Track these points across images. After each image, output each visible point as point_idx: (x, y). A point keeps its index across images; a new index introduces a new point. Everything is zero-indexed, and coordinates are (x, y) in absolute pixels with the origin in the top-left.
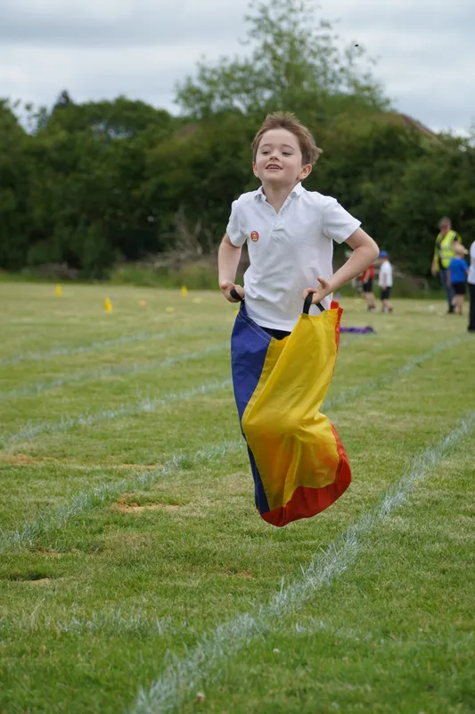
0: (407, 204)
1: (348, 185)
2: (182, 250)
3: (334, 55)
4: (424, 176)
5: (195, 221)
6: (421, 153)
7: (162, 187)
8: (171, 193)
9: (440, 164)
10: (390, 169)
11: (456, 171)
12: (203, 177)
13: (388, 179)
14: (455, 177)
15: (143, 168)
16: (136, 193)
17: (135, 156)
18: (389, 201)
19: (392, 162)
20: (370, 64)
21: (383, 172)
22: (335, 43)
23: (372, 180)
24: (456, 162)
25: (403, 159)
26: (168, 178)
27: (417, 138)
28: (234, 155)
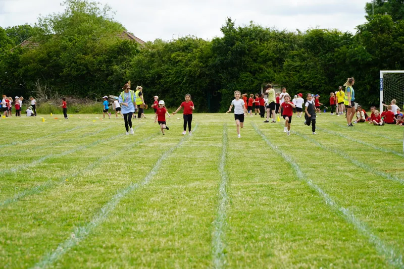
0: (133, 74)
1: (107, 67)
2: (40, 98)
3: (98, 11)
4: (139, 61)
5: (44, 85)
6: (138, 52)
7: (27, 71)
8: (31, 73)
9: (146, 56)
10: (125, 59)
11: (153, 59)
12: (45, 66)
13: (124, 63)
14: (153, 61)
15: (18, 63)
16: (16, 74)
17: (13, 57)
18: (125, 73)
19: (125, 56)
20: (114, 14)
21: (122, 60)
22: (98, 6)
23: (117, 65)
24: (153, 55)
25: (130, 55)
26: (30, 67)
27: (136, 45)
28: (58, 56)
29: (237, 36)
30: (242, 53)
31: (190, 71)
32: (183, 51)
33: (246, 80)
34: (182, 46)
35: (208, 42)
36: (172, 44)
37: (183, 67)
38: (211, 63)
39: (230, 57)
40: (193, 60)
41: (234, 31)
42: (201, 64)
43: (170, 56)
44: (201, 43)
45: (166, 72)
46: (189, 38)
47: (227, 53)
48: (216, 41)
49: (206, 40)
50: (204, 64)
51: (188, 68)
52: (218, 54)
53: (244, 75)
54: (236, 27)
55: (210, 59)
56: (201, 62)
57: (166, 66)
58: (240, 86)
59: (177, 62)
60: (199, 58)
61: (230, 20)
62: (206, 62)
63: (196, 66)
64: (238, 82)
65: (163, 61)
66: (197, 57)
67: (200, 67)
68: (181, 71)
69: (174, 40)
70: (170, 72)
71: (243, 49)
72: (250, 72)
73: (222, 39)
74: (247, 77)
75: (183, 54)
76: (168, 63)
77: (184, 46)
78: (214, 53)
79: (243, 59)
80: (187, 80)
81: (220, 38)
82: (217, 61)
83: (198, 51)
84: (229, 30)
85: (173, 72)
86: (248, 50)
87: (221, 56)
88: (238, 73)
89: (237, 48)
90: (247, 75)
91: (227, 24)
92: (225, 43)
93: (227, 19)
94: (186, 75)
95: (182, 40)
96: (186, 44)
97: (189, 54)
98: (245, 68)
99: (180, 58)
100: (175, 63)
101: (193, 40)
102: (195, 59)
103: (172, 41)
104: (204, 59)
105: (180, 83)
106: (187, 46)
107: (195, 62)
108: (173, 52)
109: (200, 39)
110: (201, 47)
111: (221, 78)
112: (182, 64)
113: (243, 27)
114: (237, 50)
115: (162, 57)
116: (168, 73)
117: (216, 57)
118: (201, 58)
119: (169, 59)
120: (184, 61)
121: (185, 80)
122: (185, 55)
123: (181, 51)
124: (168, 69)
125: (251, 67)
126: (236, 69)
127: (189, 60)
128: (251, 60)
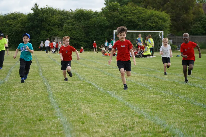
29: (40, 12)
30: (42, 21)
31: (16, 29)
32: (13, 19)
33: (44, 35)
34: (12, 17)
35: (26, 15)
36: (8, 16)
37: (13, 28)
38: (26, 25)
39: (36, 23)
40: (18, 24)
41: (39, 10)
42: (22, 26)
43: (6, 22)
44: (22, 15)
45: (4, 30)
46: (16, 13)
47: (35, 21)
48: (30, 15)
49: (24, 14)
50: (23, 26)
51: (15, 28)
52: (30, 21)
53: (43, 32)
54: (39, 8)
55: (26, 23)
56: (22, 25)
57: (4, 27)
58: (41, 38)
59: (10, 25)
60: (21, 23)
61: (36, 4)
62: (24, 25)
63: (19, 27)
64: (40, 36)
65: (3, 24)
66: (20, 22)
67: (21, 28)
68: (12, 29)
69: (9, 14)
70: (6, 30)
71: (43, 19)
72: (46, 30)
73: (33, 14)
74: (45, 33)
75: (13, 21)
76: (5, 26)
77: (14, 17)
78: (28, 21)
79: (43, 23)
80: (14, 34)
81: (32, 13)
82: (30, 24)
83: (21, 19)
84: (36, 9)
85: (8, 30)
86: (45, 19)
87: (32, 22)
88: (40, 31)
89: (39, 18)
90: (44, 32)
91: (35, 6)
92: (34, 16)
93: (35, 4)
94: (14, 31)
95: (12, 14)
96: (14, 16)
97: (16, 21)
98: (44, 28)
99: (11, 23)
100: (9, 25)
101: (18, 14)
102: (19, 24)
103: (8, 14)
104: (23, 23)
105: (11, 35)
106: (15, 17)
107: (19, 25)
108: (8, 19)
109: (22, 14)
110: (22, 17)
111: (32, 33)
112: (12, 26)
113: (43, 8)
114: (40, 19)
115: (2, 23)
116: (5, 30)
117: (29, 23)
118: (22, 23)
119: (6, 23)
120: (14, 24)
121: (13, 34)
122: (14, 22)
123: (12, 19)
124: (5, 28)
125: (47, 28)
126: (39, 29)
127: (16, 24)
128: (47, 24)
